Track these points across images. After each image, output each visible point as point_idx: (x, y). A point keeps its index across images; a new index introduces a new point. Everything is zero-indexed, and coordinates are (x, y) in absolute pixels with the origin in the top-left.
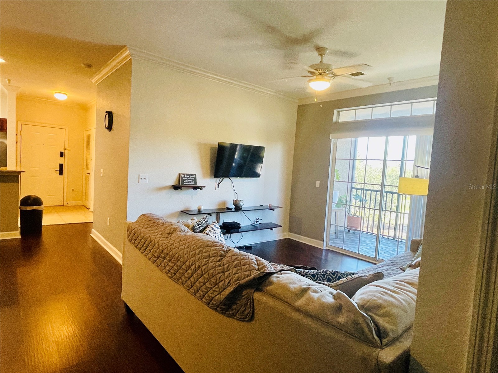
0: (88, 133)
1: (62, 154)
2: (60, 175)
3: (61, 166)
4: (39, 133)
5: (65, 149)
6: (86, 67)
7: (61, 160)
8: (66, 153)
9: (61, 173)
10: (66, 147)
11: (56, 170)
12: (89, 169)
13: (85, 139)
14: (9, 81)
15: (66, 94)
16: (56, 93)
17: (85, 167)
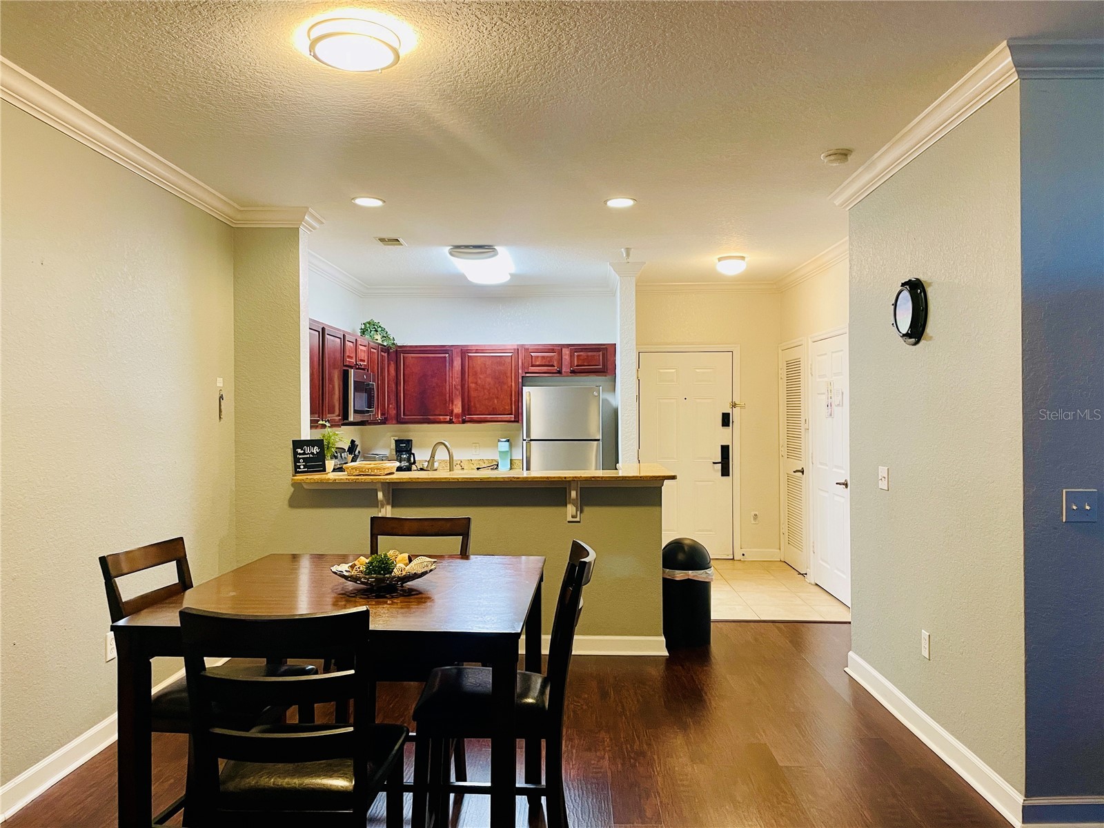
0: (792, 355)
1: (726, 420)
2: (722, 475)
3: (725, 450)
4: (674, 370)
5: (734, 405)
6: (831, 161)
7: (724, 436)
8: (736, 416)
9: (725, 472)
10: (737, 401)
11: (714, 463)
12: (799, 458)
13: (783, 373)
14: (628, 250)
15: (743, 258)
16: (720, 259)
17: (784, 451)
